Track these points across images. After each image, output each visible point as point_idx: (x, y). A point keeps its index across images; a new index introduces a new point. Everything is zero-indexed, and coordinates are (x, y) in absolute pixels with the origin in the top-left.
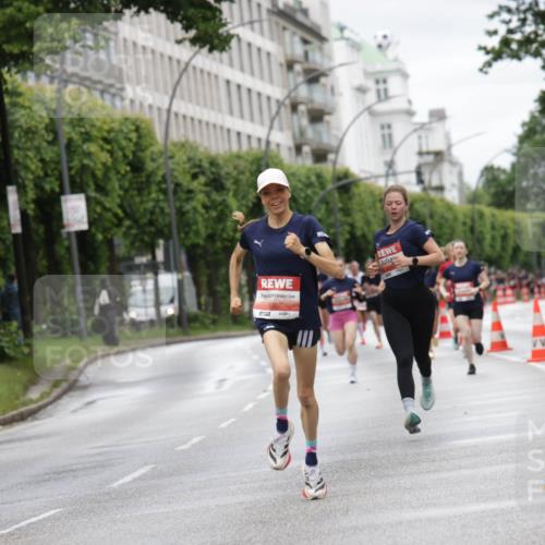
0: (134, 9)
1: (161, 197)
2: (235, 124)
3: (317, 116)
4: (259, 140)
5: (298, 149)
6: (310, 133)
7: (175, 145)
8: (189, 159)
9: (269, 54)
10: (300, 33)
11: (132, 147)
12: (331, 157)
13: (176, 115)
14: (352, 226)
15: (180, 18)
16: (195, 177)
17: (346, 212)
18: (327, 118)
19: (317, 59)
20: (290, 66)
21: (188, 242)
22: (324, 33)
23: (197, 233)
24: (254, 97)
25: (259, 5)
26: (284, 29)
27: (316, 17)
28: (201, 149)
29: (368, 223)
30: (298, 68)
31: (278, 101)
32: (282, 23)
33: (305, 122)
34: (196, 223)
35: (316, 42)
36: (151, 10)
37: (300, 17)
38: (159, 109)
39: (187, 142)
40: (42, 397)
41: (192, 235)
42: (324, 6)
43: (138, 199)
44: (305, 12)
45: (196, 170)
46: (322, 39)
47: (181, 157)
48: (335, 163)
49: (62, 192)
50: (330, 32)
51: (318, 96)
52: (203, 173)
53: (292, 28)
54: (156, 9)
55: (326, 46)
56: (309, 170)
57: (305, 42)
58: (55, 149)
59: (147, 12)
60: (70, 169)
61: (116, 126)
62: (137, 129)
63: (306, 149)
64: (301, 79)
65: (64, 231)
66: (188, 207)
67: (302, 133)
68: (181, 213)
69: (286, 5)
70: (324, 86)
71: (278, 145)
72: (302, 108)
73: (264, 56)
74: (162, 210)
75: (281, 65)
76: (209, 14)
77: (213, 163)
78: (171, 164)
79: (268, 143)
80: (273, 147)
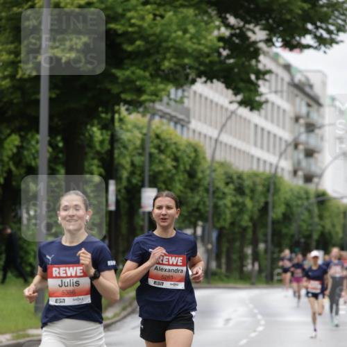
0: (204, 79)
1: (205, 195)
2: (257, 152)
3: (310, 153)
4: (271, 165)
5: (295, 173)
6: (304, 163)
7: (217, 163)
8: (226, 173)
9: (284, 111)
10: (306, 100)
11: (190, 161)
12: (316, 180)
13: (221, 143)
14: (323, 227)
15: (233, 87)
16: (227, 184)
17: (321, 217)
18: (316, 155)
19: (314, 117)
20: (297, 119)
21: (218, 225)
22: (322, 101)
23: (225, 220)
24: (272, 137)
25: (282, 80)
26: (297, 96)
27: (317, 90)
28: (234, 167)
29: (333, 226)
30: (302, 121)
31: (286, 141)
32: (296, 92)
33: (302, 156)
34: (225, 213)
35: (315, 106)
36: (215, 81)
37: (307, 89)
38: (211, 138)
39: (225, 161)
40: (114, 316)
41: (221, 221)
42: (324, 84)
43: (190, 195)
44: (311, 86)
45: (229, 180)
46: (319, 104)
47: (220, 171)
48: (317, 184)
49: (143, 186)
50: (325, 101)
51: (312, 141)
52: (233, 182)
53: (301, 95)
54: (218, 80)
55: (322, 110)
56: (301, 188)
57: (309, 105)
58: (143, 158)
59: (212, 82)
60: (150, 170)
61: (182, 148)
62: (196, 151)
63: (300, 173)
64: (303, 129)
65: (141, 210)
66: (221, 203)
67: (299, 163)
68: (216, 207)
69: (300, 81)
70: (317, 135)
71: (283, 169)
72: (301, 147)
73: (281, 112)
74: (204, 203)
75: (291, 118)
76: (252, 87)
77: (240, 177)
78: (214, 175)
79: (277, 167)
80: (279, 170)
